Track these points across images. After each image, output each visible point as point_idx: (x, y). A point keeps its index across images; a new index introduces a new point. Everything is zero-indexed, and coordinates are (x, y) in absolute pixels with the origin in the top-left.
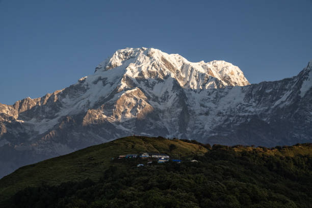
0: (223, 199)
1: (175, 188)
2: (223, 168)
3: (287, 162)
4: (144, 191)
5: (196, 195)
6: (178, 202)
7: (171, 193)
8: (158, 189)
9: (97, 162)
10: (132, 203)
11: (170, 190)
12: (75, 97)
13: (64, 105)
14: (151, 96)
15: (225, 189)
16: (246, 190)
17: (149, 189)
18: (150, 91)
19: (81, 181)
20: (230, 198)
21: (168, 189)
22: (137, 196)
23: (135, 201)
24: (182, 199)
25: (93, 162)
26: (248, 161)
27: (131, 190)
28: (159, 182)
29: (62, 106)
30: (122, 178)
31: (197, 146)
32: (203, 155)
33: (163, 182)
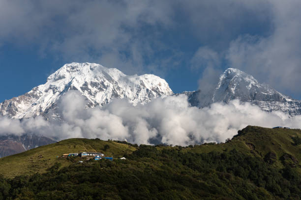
0: (137, 189)
1: (102, 182)
2: (145, 164)
3: (196, 157)
4: (78, 184)
5: (118, 187)
6: (103, 192)
7: (99, 186)
8: (89, 183)
9: (45, 160)
10: (68, 193)
11: (98, 183)
12: (29, 103)
13: (19, 110)
14: (93, 103)
15: (140, 182)
16: (155, 182)
17: (82, 182)
18: (93, 99)
19: (32, 174)
20: (142, 189)
21: (97, 182)
22: (73, 188)
23: (70, 191)
24: (106, 190)
25: (42, 159)
26: (166, 157)
27: (68, 183)
28: (90, 177)
29: (17, 111)
30: (64, 173)
31: (127, 146)
32: (131, 153)
33: (93, 177)
